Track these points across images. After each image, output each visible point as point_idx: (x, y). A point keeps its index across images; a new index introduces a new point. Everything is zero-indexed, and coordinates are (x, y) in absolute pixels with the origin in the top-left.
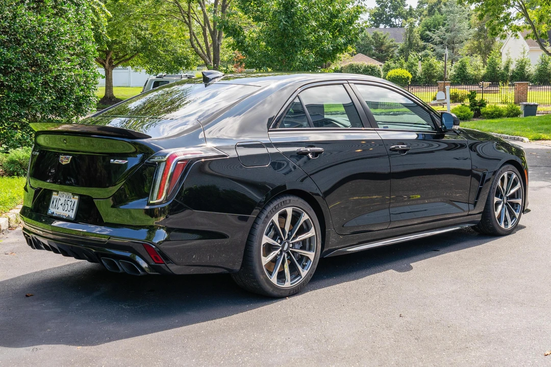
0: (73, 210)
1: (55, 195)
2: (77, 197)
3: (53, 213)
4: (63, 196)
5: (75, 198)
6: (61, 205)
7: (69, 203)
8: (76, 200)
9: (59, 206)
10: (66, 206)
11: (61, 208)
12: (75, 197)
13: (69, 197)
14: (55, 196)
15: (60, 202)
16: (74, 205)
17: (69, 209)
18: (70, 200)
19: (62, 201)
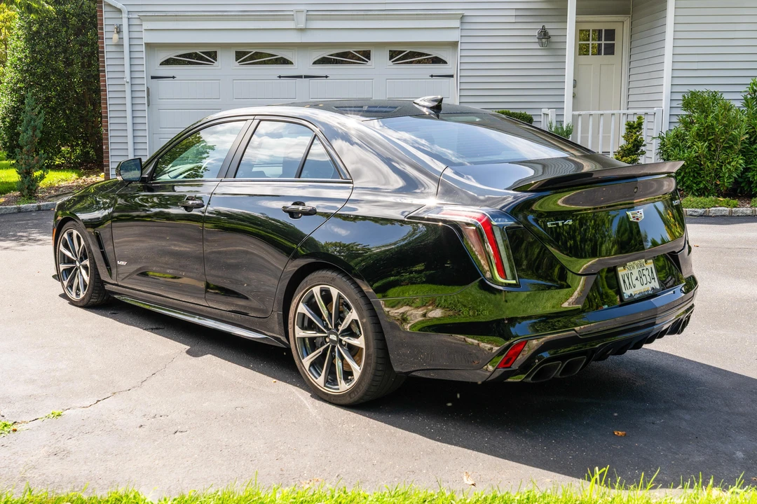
0: (654, 279)
1: (621, 270)
2: (651, 261)
3: (631, 294)
4: (634, 268)
5: (650, 263)
6: (637, 279)
7: (646, 272)
8: (650, 265)
9: (635, 282)
10: (644, 278)
11: (637, 283)
12: (649, 261)
13: (641, 266)
14: (621, 272)
15: (634, 277)
16: (652, 272)
17: (649, 280)
18: (645, 268)
19: (636, 273)
